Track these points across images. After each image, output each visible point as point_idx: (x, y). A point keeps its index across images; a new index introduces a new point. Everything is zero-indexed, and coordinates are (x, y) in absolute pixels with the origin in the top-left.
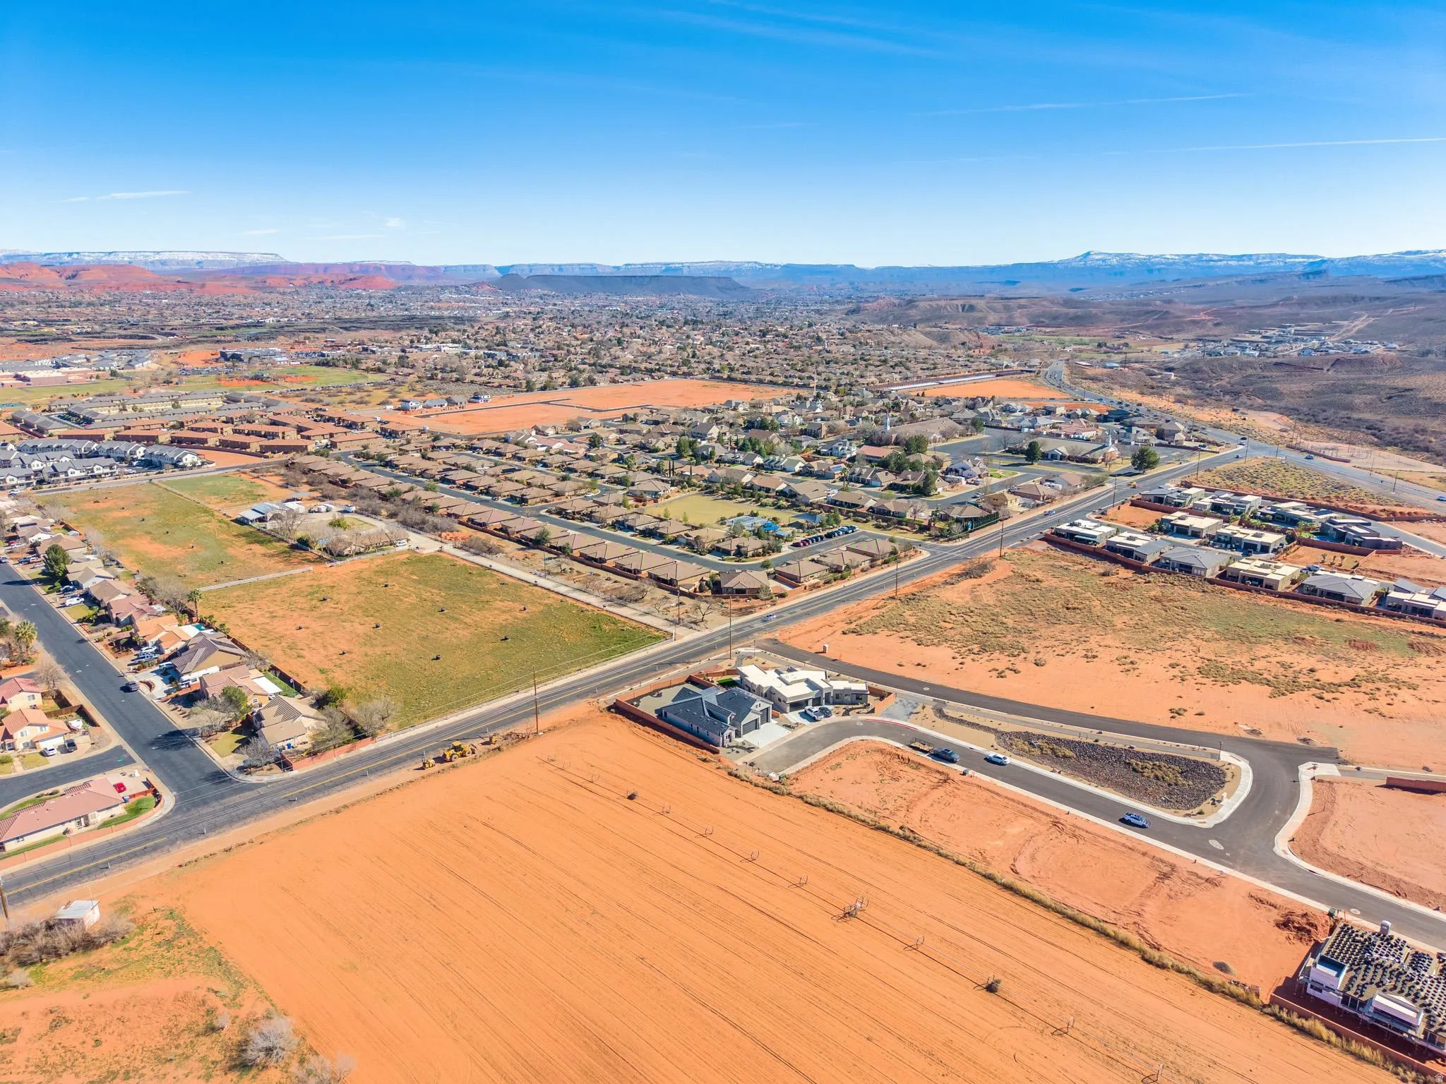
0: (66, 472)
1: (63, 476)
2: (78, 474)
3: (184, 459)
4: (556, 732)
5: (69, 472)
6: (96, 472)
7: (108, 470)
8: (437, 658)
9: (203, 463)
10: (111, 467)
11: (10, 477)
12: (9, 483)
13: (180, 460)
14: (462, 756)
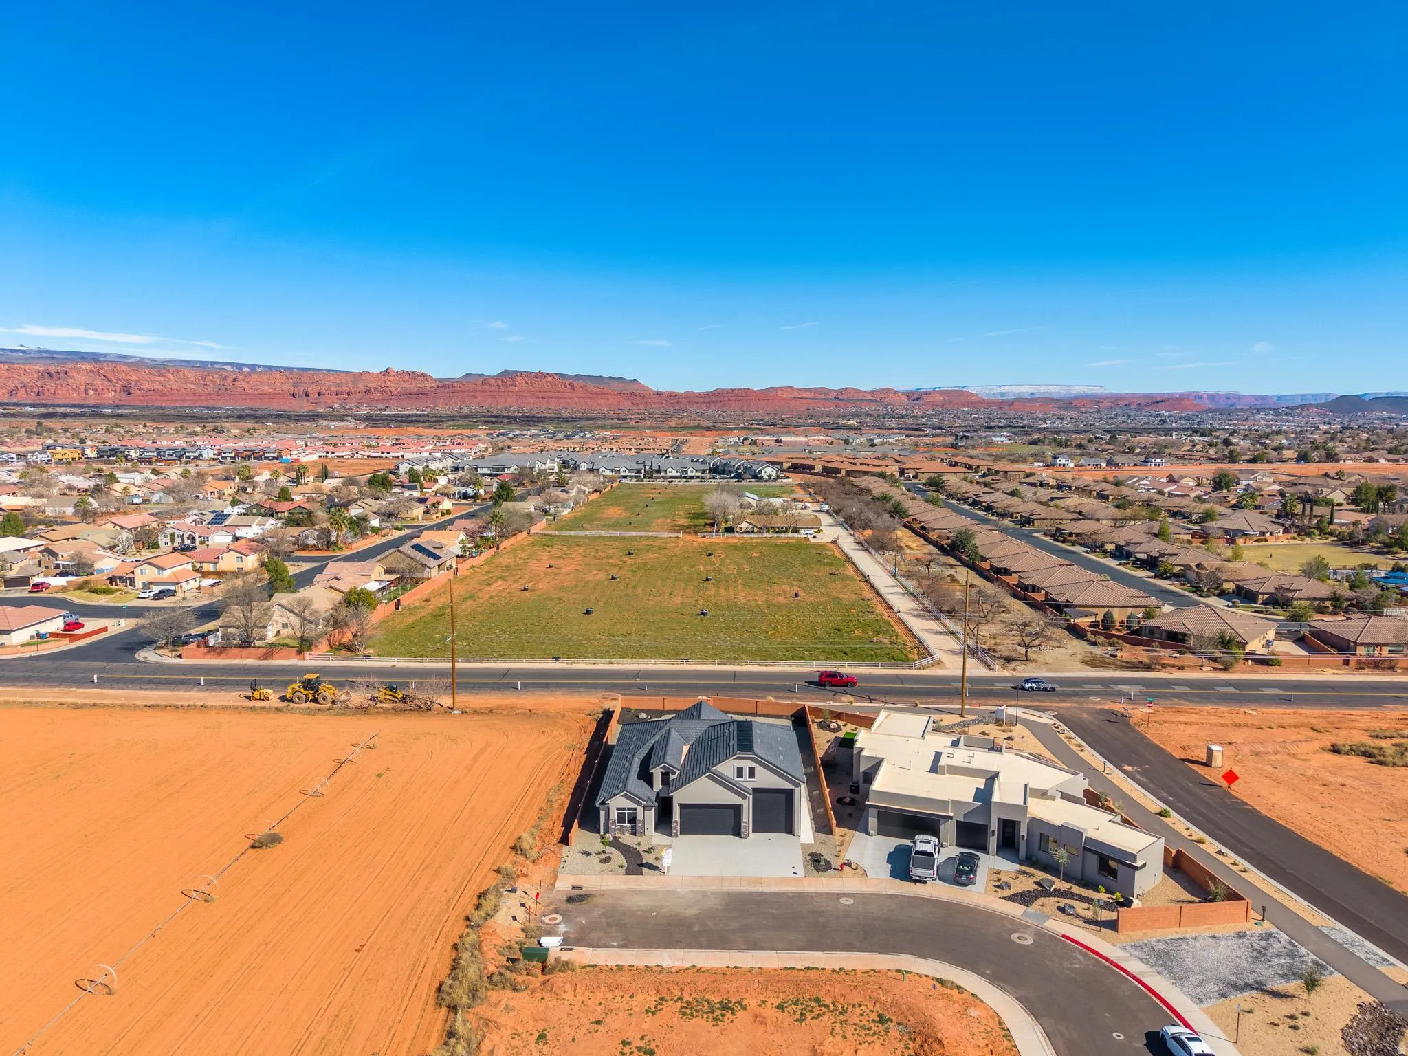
0: (666, 471)
1: (663, 474)
2: (675, 473)
3: (763, 471)
4: (476, 718)
5: (668, 471)
6: (690, 474)
7: (699, 474)
8: (588, 612)
9: (778, 477)
10: (704, 472)
11: (624, 469)
12: (622, 474)
13: (760, 472)
14: (315, 701)
